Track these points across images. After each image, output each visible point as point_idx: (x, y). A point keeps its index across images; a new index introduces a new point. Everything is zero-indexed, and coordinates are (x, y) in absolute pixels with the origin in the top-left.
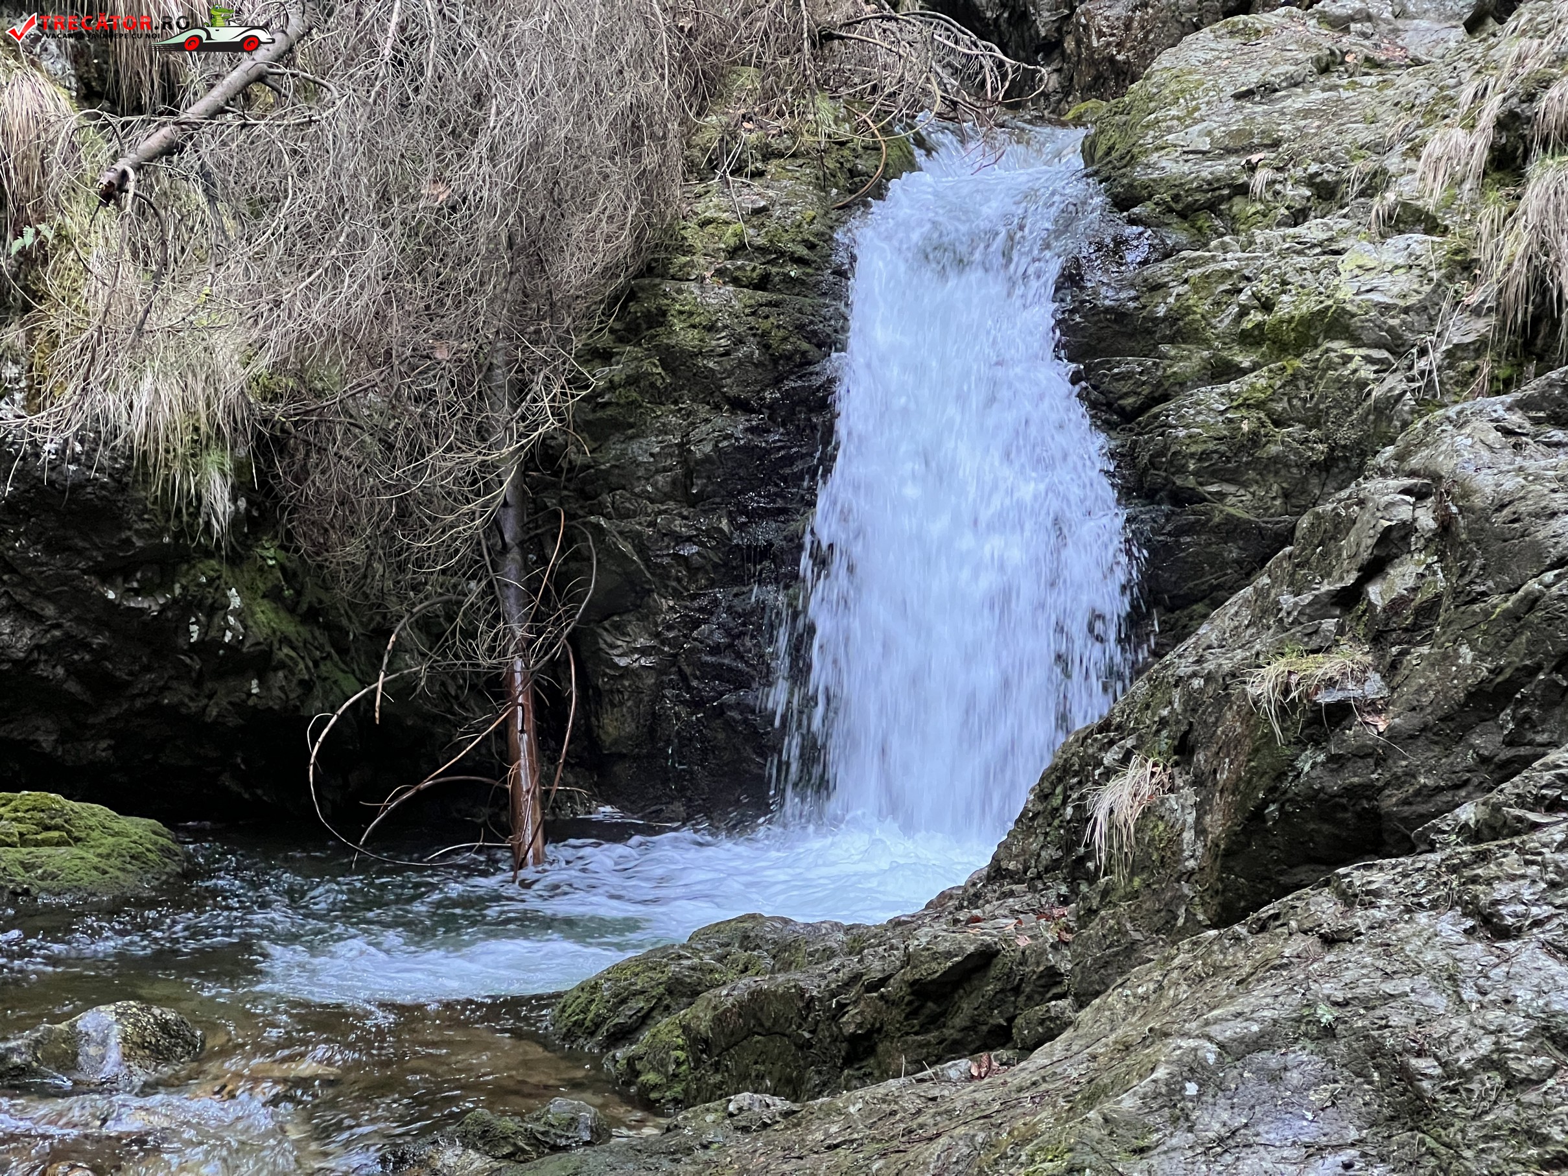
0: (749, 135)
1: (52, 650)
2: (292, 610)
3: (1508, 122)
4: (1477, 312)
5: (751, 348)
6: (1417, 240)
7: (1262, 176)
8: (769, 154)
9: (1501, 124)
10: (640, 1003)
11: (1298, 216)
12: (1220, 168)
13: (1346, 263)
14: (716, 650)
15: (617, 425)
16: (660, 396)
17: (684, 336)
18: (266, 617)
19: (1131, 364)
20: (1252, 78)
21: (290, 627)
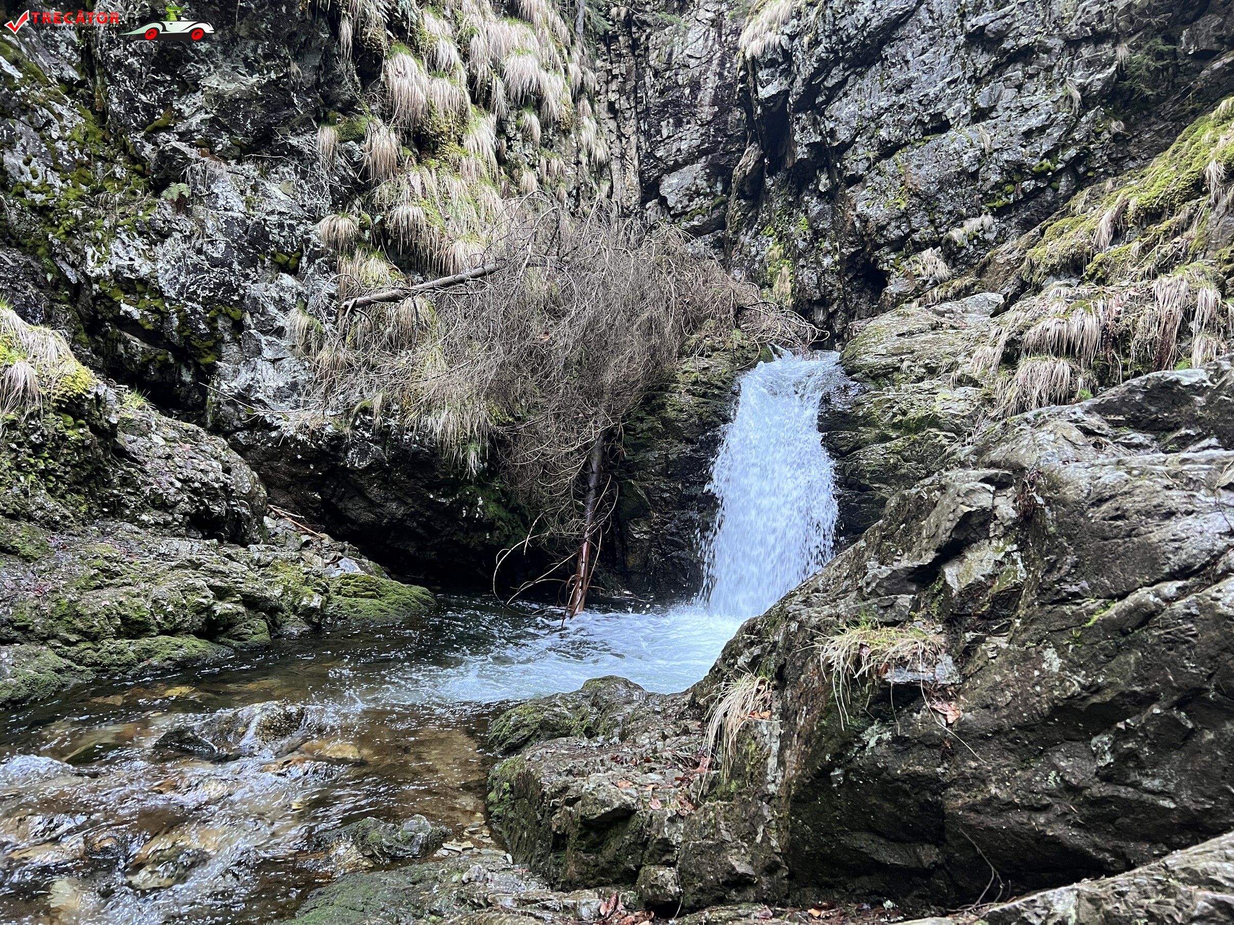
0: (708, 342)
1: (412, 516)
2: (505, 506)
3: (1010, 343)
4: (994, 419)
5: (695, 419)
6: (970, 389)
7: (906, 364)
8: (714, 349)
9: (1007, 344)
10: (524, 732)
11: (920, 379)
12: (889, 361)
13: (938, 398)
14: (672, 534)
15: (643, 446)
16: (661, 436)
17: (671, 414)
18: (492, 508)
19: (847, 434)
20: (905, 329)
21: (503, 514)
